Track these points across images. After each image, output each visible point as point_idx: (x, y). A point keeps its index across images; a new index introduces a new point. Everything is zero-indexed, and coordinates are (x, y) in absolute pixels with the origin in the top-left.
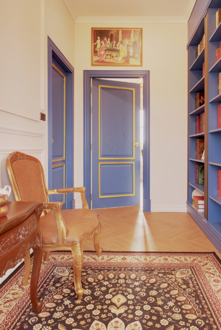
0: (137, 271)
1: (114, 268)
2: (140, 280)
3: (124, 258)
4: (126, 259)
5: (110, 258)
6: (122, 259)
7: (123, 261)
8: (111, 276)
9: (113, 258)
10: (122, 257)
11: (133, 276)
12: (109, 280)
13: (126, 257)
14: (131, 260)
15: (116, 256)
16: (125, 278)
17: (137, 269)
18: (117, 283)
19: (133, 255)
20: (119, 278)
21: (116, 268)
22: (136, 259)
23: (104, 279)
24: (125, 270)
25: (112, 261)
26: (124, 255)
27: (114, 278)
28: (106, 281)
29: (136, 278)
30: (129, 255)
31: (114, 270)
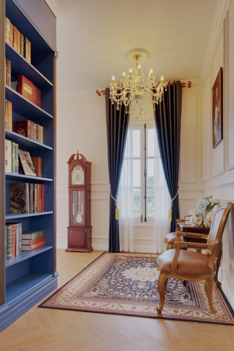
0: (125, 298)
1: (143, 301)
2: (125, 293)
3: (133, 309)
4: (132, 308)
5: (148, 310)
6: (135, 308)
7: (135, 306)
8: (146, 297)
9: (145, 309)
10: (135, 310)
11: (129, 296)
12: (148, 295)
13: (131, 310)
14: (127, 306)
15: (142, 311)
16: (136, 294)
17: (125, 299)
18: (141, 293)
19: (123, 310)
20: (140, 295)
21: (142, 301)
22: (122, 307)
23: (151, 295)
24: (135, 299)
25: (146, 307)
26: (133, 311)
27: (144, 295)
28: (149, 294)
29: (127, 294)
30: (128, 312)
31: (144, 300)
